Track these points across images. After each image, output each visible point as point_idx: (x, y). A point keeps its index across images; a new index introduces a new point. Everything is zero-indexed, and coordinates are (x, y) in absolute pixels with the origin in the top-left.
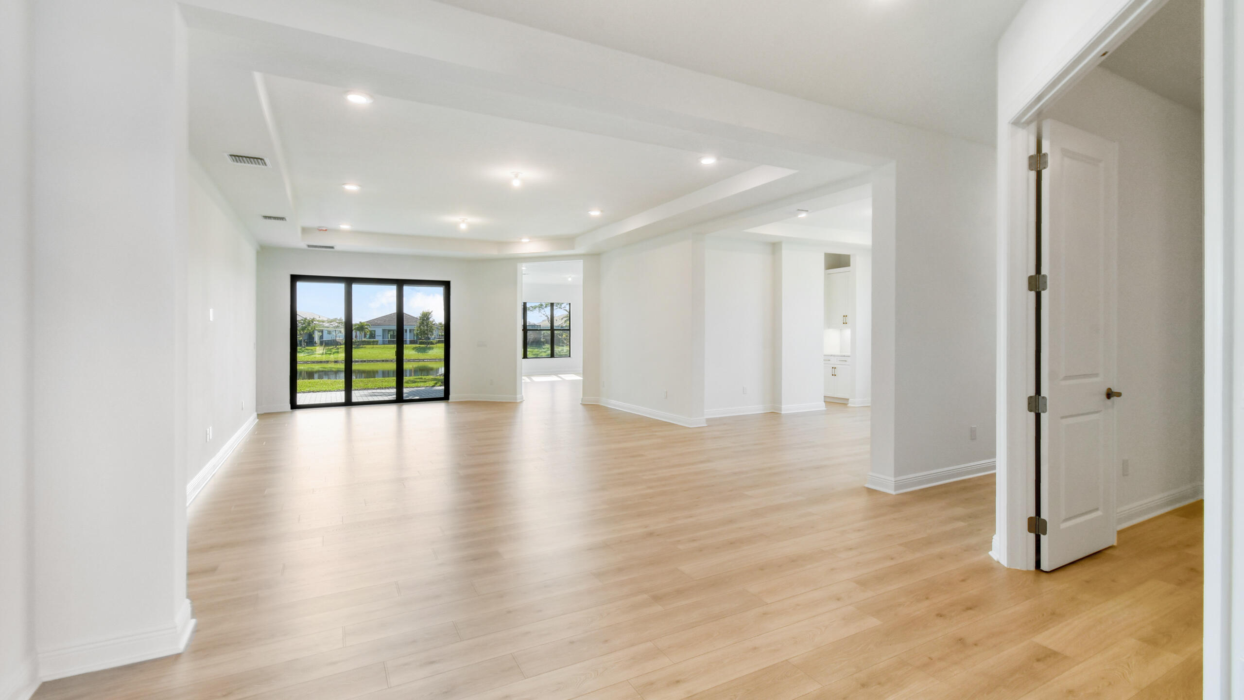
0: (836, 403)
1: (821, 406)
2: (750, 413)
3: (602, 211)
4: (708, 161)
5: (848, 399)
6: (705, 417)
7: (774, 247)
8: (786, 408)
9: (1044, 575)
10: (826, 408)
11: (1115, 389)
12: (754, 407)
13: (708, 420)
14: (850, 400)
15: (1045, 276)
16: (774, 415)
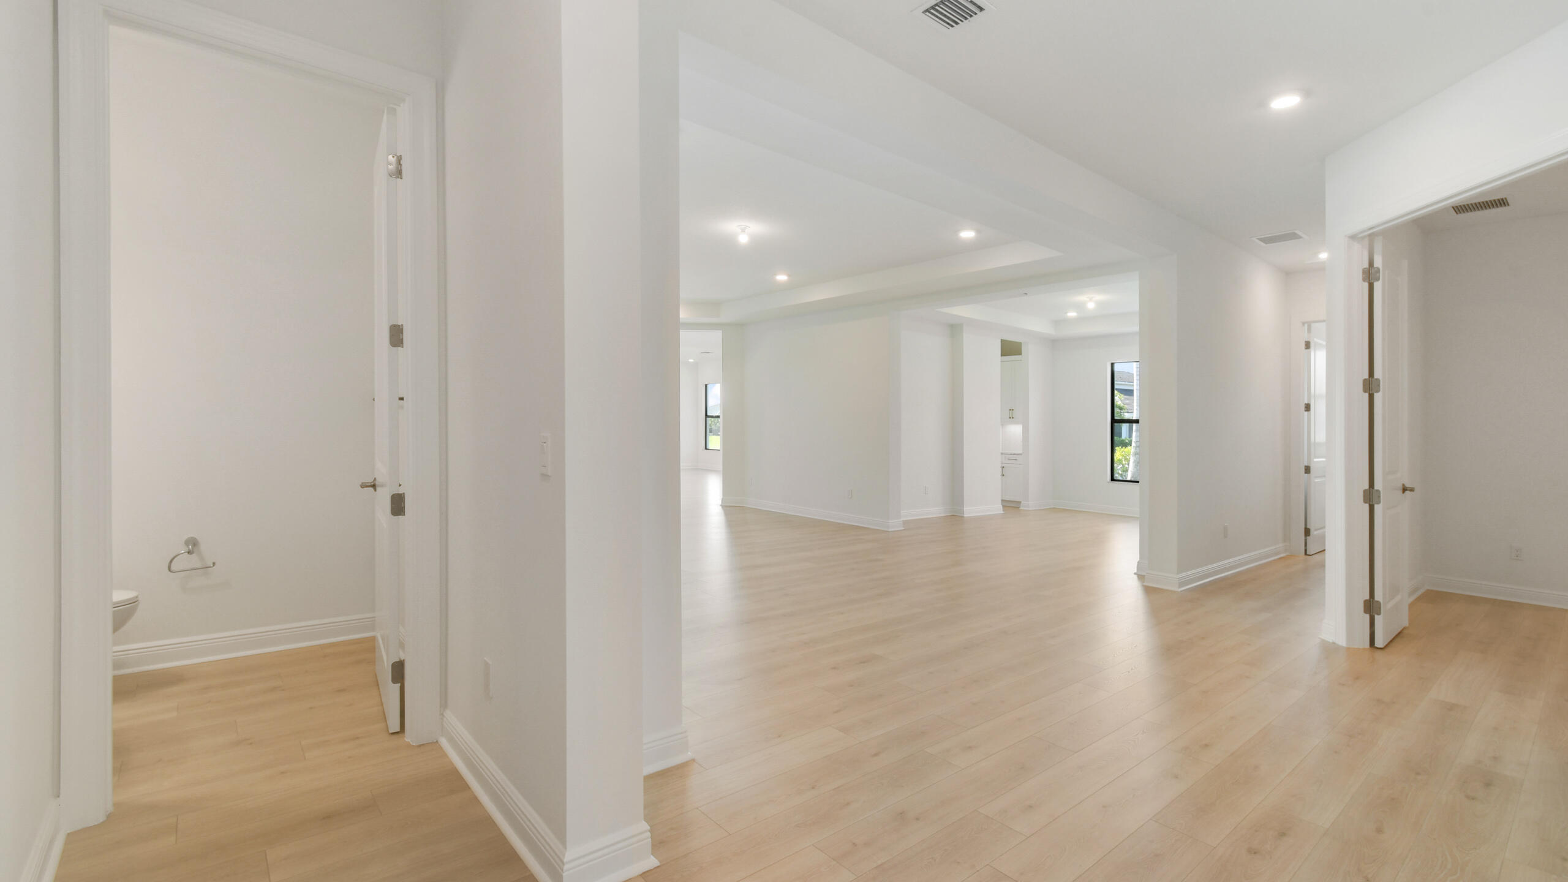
0: (1011, 506)
1: (998, 509)
2: (931, 516)
3: (789, 276)
4: (967, 234)
5: (1020, 502)
6: (902, 519)
7: (954, 329)
8: (970, 510)
9: (1379, 651)
10: (1003, 511)
11: (1407, 485)
12: (934, 510)
13: (905, 522)
14: (1023, 502)
15: (1378, 380)
16: (955, 519)
